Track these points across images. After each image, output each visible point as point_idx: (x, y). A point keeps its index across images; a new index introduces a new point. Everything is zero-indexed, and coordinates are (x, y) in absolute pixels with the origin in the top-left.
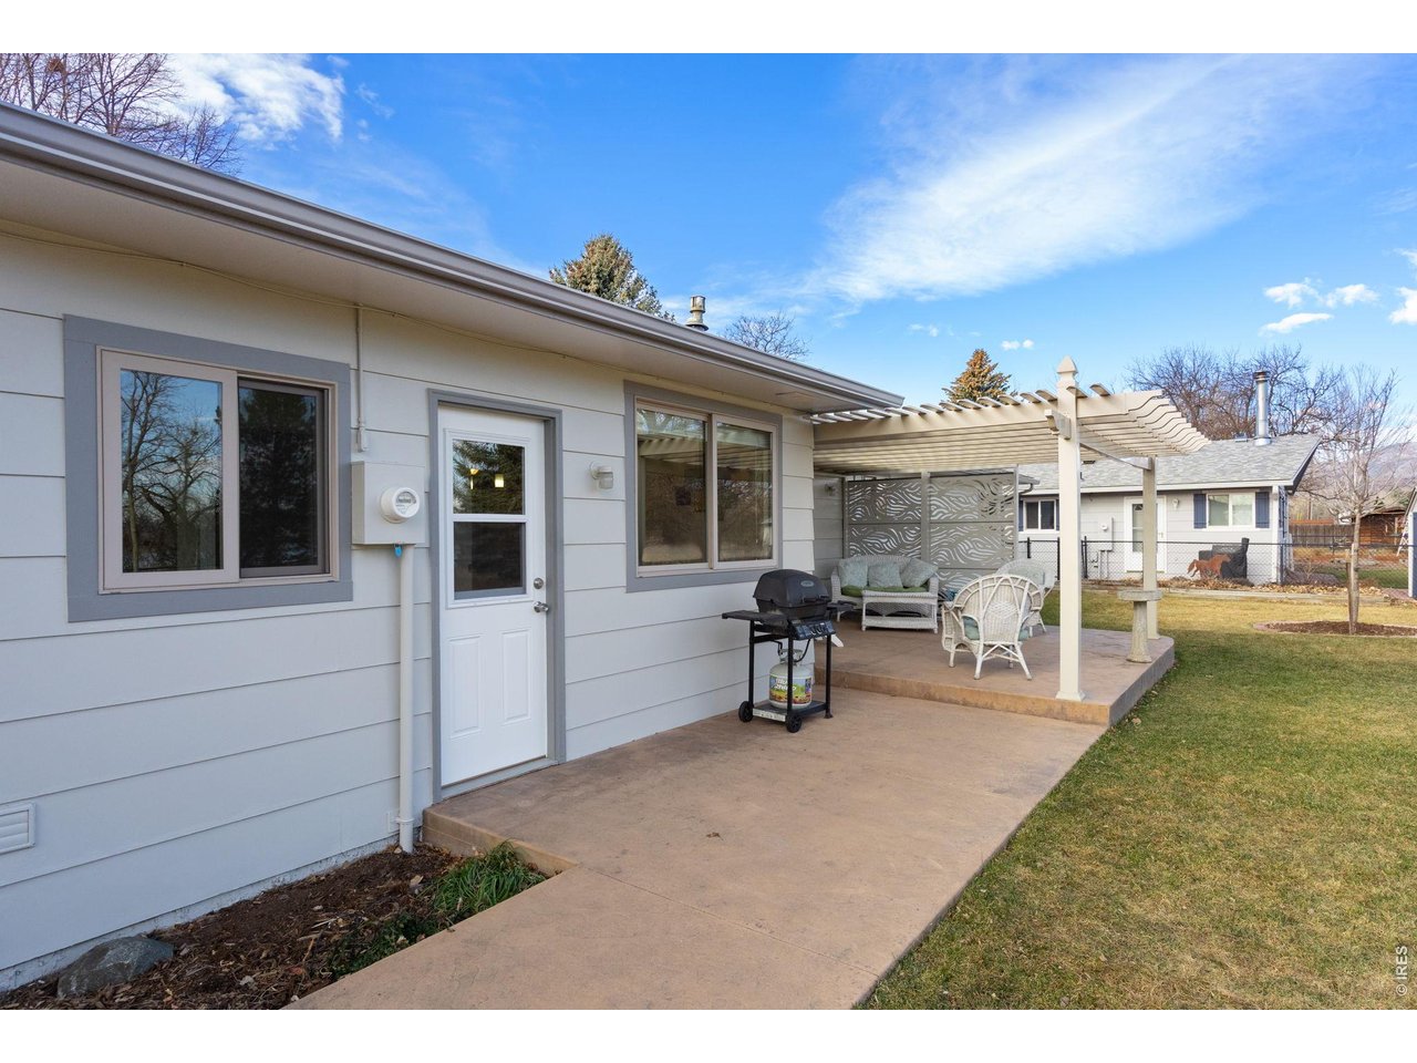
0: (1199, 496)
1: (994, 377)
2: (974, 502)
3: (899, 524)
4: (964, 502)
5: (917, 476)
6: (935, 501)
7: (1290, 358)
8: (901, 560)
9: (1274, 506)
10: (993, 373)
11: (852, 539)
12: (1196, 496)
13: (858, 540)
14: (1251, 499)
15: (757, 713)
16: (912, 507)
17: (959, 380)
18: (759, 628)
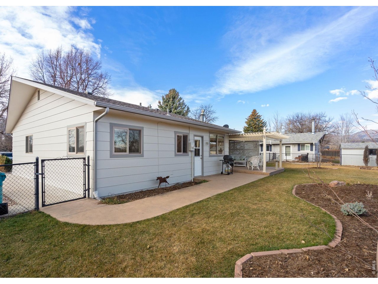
0: (299, 145)
1: (258, 116)
2: (252, 146)
3: (239, 150)
4: (251, 146)
5: (243, 142)
6: (246, 146)
7: (323, 115)
8: (240, 155)
9: (314, 147)
10: (258, 115)
11: (231, 152)
12: (298, 145)
13: (232, 152)
14: (309, 145)
15: (223, 173)
16: (242, 147)
17: (249, 116)
18: (224, 162)
